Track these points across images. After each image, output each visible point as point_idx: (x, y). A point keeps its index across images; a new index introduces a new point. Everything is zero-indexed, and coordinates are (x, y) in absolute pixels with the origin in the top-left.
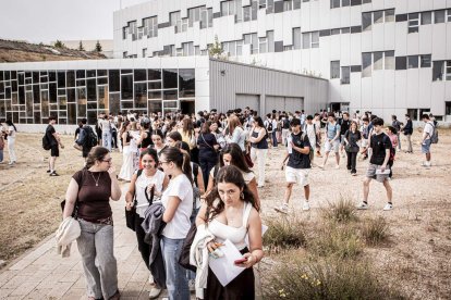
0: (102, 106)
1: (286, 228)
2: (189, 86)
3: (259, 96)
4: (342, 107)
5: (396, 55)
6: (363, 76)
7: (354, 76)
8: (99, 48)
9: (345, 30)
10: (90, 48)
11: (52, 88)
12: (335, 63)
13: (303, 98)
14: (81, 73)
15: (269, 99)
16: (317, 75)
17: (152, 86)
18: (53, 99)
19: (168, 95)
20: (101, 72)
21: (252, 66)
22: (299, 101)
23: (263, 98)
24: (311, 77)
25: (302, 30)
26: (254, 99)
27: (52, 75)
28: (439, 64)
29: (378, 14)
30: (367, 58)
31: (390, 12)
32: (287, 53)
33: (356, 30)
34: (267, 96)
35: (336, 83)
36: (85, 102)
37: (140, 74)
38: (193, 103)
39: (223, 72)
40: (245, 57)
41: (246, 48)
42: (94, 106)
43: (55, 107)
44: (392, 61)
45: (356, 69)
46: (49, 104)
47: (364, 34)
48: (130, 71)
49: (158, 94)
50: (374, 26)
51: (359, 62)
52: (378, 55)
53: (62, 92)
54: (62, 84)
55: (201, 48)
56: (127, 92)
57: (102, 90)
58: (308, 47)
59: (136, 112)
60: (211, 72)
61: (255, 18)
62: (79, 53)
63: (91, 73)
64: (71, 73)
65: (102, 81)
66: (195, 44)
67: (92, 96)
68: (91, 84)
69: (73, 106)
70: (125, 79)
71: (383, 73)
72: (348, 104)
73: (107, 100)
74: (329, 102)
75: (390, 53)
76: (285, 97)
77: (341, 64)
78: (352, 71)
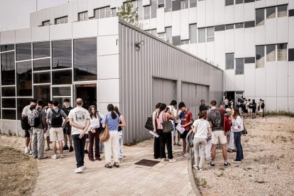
4: (236, 95)
5: (289, 47)
6: (257, 67)
7: (248, 67)
9: (239, 25)
12: (229, 56)
13: (208, 86)
15: (185, 86)
16: (215, 65)
22: (206, 89)
23: (179, 83)
25: (198, 26)
26: (171, 85)
29: (271, 10)
30: (261, 51)
31: (283, 7)
33: (249, 24)
35: (230, 73)
38: (94, 88)
44: (285, 53)
47: (257, 28)
50: (267, 21)
51: (253, 54)
52: (271, 47)
58: (204, 41)
61: (154, 16)
72: (241, 92)
74: (224, 91)
75: (282, 46)
76: (196, 85)
77: (236, 56)
78: (246, 63)
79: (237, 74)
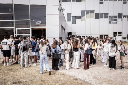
28: (111, 17)
39: (60, 10)
44: (94, 15)
51: (80, 15)
71: (90, 20)
72: (75, 33)
74: (67, 32)
75: (92, 12)
77: (72, 15)
78: (77, 18)
79: (72, 24)
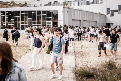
0: (26, 23)
1: (88, 71)
2: (56, 17)
3: (80, 20)
4: (111, 25)
6: (119, 14)
7: (116, 14)
8: (26, 3)
10: (23, 3)
11: (9, 17)
12: (108, 9)
13: (96, 21)
14: (19, 12)
15: (84, 22)
16: (102, 13)
17: (43, 16)
18: (10, 20)
19: (48, 20)
20: (26, 12)
21: (78, 10)
22: (95, 22)
23: (82, 21)
24: (99, 14)
26: (79, 22)
27: (9, 12)
32: (91, 5)
34: (83, 20)
35: (108, 16)
36: (20, 22)
37: (39, 12)
38: (57, 22)
39: (68, 12)
40: (76, 6)
41: (76, 3)
42: (23, 23)
43: (10, 23)
45: (116, 11)
46: (8, 22)
48: (35, 11)
49: (45, 19)
51: (117, 9)
53: (12, 18)
54: (12, 15)
55: (61, 3)
56: (34, 18)
57: (26, 18)
58: (99, 3)
59: (37, 25)
60: (63, 12)
62: (19, 5)
63: (22, 12)
64: (16, 12)
65: (26, 15)
66: (58, 2)
67: (22, 20)
68: (22, 15)
69: (16, 23)
70: (34, 14)
72: (113, 24)
73: (27, 21)
74: (106, 23)
76: (90, 21)
77: (111, 9)
78: (115, 12)
79: (111, 16)
